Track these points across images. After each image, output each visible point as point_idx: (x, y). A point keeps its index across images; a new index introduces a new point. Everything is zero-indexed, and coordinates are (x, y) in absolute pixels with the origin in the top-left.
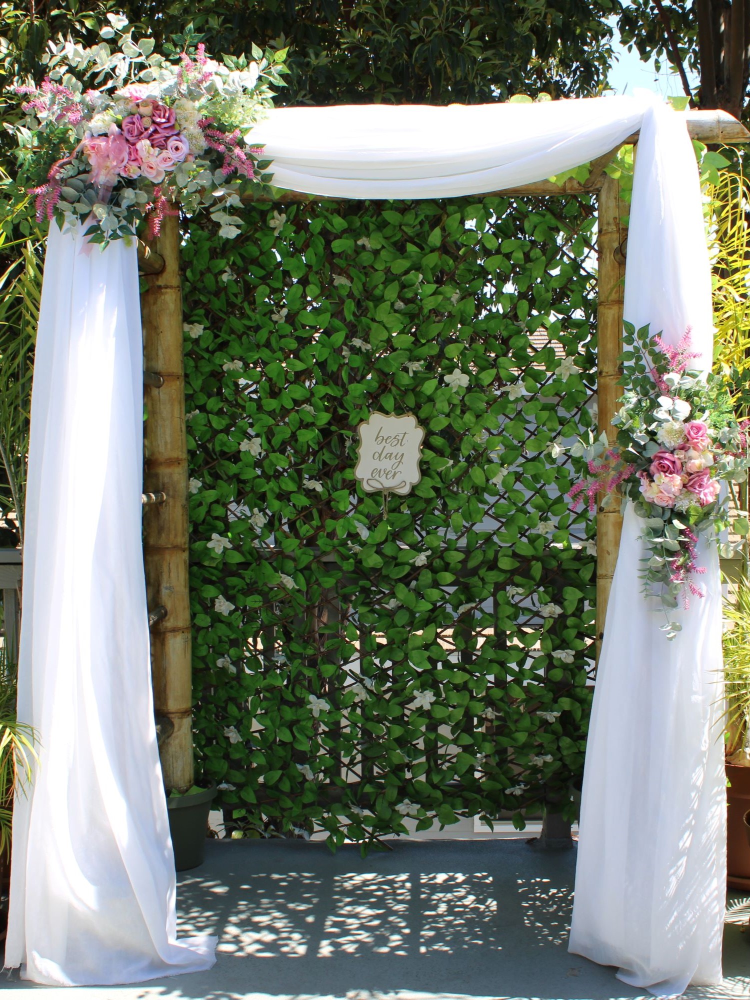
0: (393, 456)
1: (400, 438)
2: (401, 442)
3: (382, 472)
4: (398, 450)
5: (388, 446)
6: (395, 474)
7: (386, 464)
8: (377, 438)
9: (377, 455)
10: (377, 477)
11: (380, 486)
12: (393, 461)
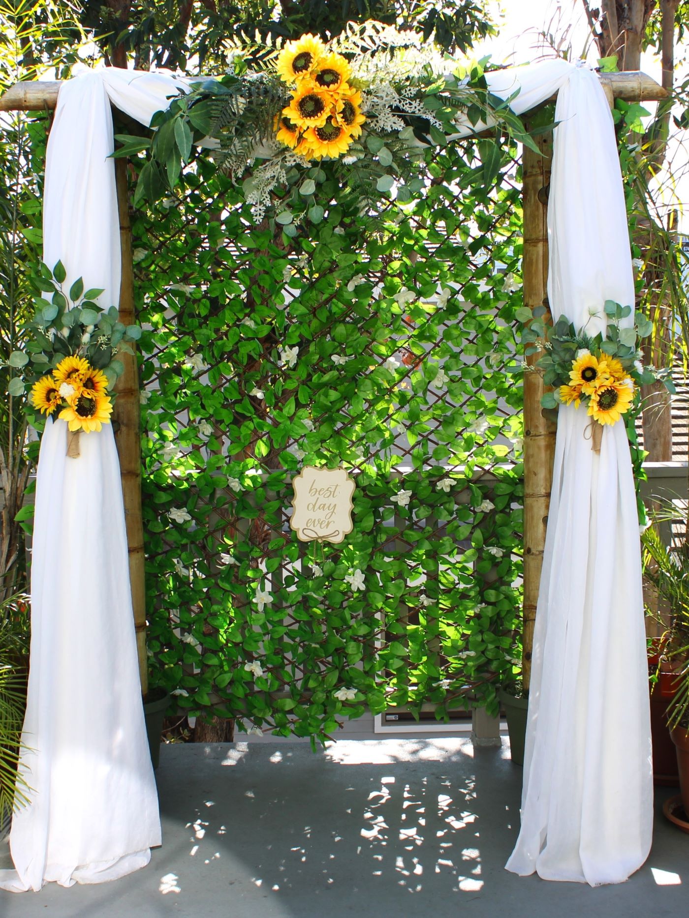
0: (326, 506)
1: (332, 490)
2: (333, 494)
3: (316, 522)
4: (331, 501)
5: (321, 497)
6: (328, 523)
7: (320, 515)
8: (311, 490)
9: (311, 507)
10: (312, 527)
11: (315, 536)
12: (327, 511)
